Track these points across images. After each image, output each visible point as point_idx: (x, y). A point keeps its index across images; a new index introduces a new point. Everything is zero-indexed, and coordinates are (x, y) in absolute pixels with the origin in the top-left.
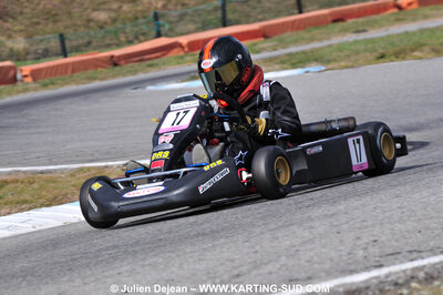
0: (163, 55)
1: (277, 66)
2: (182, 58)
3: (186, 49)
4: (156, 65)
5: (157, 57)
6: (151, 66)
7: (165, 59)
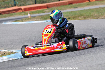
0: (16, 12)
1: (40, 19)
2: (21, 13)
3: (23, 10)
4: (13, 15)
5: (14, 12)
6: (11, 15)
7: (16, 13)
